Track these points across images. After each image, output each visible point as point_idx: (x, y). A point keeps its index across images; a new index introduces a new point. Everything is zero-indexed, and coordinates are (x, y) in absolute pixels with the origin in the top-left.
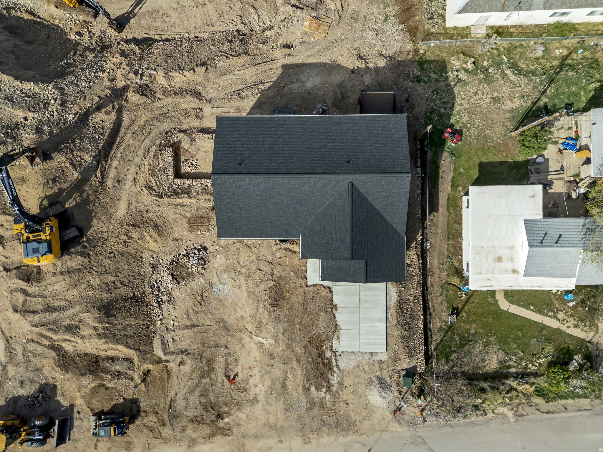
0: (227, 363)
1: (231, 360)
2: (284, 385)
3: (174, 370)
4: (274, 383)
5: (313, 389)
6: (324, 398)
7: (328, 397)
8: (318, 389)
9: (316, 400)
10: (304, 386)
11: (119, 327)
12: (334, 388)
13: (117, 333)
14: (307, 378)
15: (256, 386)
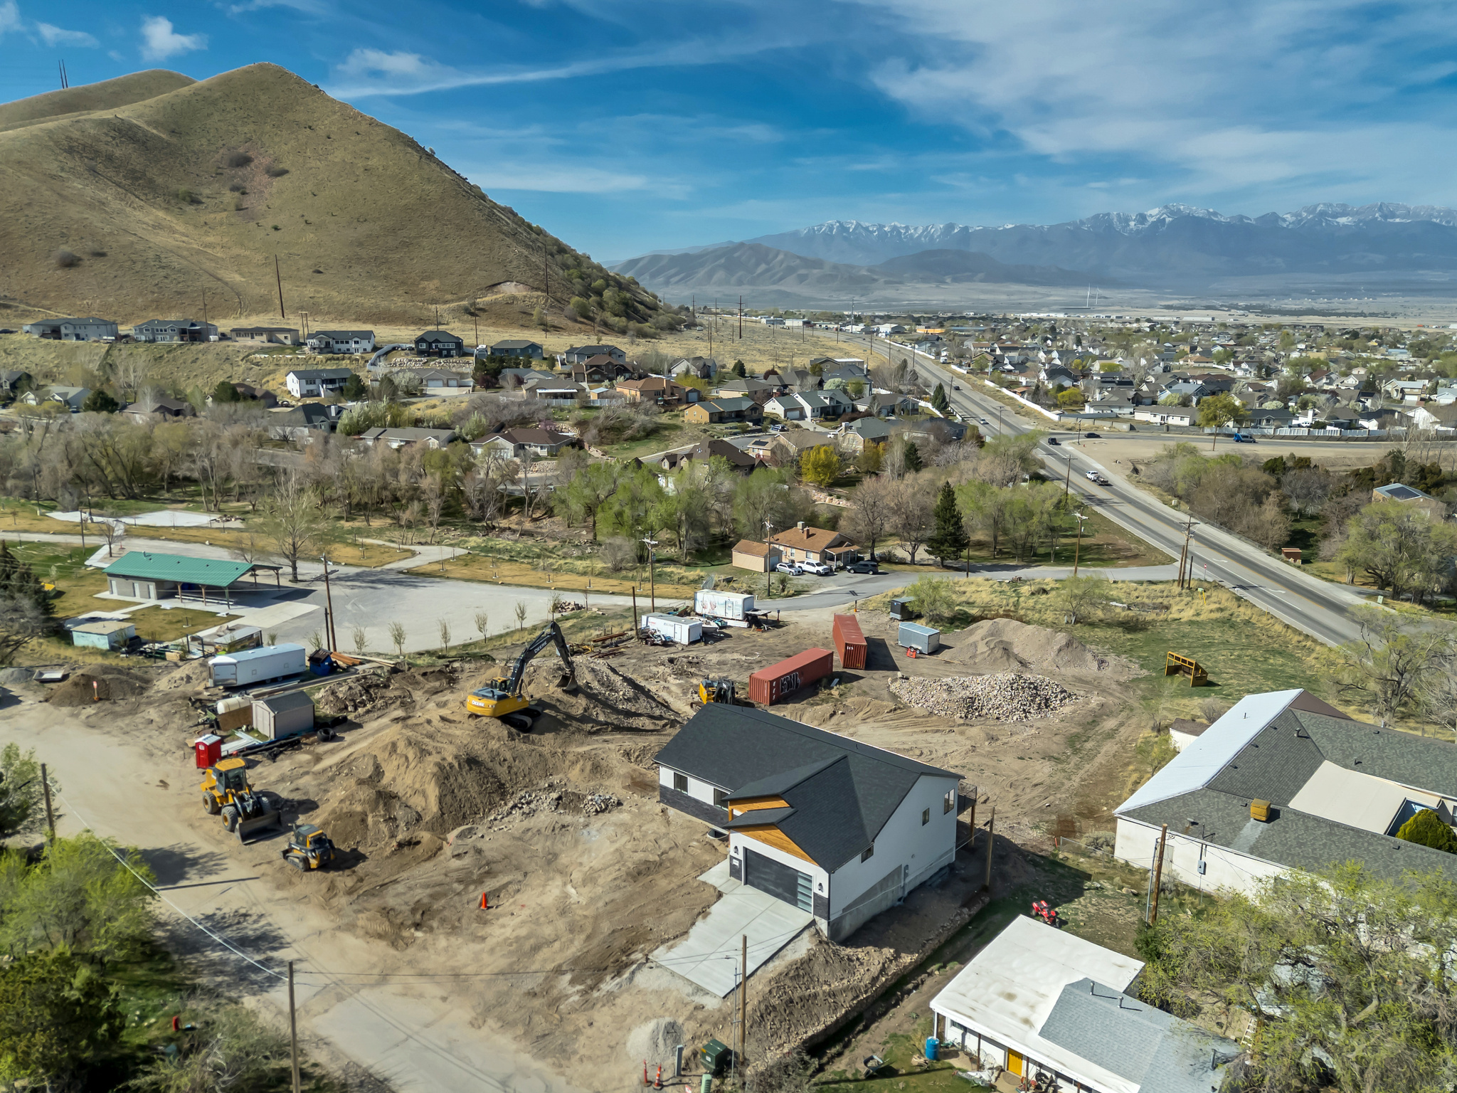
0: (505, 886)
1: (512, 888)
2: (536, 949)
3: (442, 858)
4: (527, 937)
5: (568, 977)
6: (567, 996)
7: (576, 998)
8: (572, 982)
9: (555, 992)
10: (560, 966)
11: (460, 780)
12: (596, 994)
13: (452, 780)
14: (576, 961)
15: (503, 926)
